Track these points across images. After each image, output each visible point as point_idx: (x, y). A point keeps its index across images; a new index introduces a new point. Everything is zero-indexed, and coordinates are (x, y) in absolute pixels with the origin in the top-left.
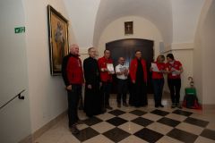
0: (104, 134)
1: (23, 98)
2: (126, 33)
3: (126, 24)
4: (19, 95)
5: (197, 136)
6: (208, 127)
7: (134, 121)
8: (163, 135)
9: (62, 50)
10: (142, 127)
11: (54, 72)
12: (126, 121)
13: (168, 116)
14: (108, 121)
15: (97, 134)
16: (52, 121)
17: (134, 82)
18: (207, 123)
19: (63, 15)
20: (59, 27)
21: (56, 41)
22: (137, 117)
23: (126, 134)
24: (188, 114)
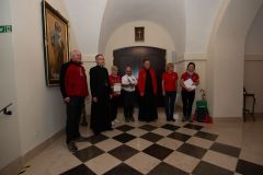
1: (10, 113)
2: (137, 39)
3: (137, 29)
4: (5, 110)
5: (206, 150)
6: (217, 141)
7: (142, 137)
8: (171, 151)
9: (60, 56)
10: (152, 143)
11: (50, 82)
12: (135, 137)
13: (179, 131)
15: (102, 152)
16: (48, 140)
17: (142, 94)
18: (217, 136)
19: (62, 14)
22: (146, 132)
23: (134, 152)
24: (198, 128)
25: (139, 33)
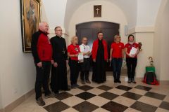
0: (74, 107)
2: (95, 16)
5: (156, 108)
6: (165, 100)
7: (101, 95)
8: (127, 108)
10: (109, 101)
11: (26, 49)
12: (94, 96)
14: (77, 96)
18: (164, 96)
20: (32, 6)
21: (28, 19)
22: (103, 91)
25: (98, 10)
